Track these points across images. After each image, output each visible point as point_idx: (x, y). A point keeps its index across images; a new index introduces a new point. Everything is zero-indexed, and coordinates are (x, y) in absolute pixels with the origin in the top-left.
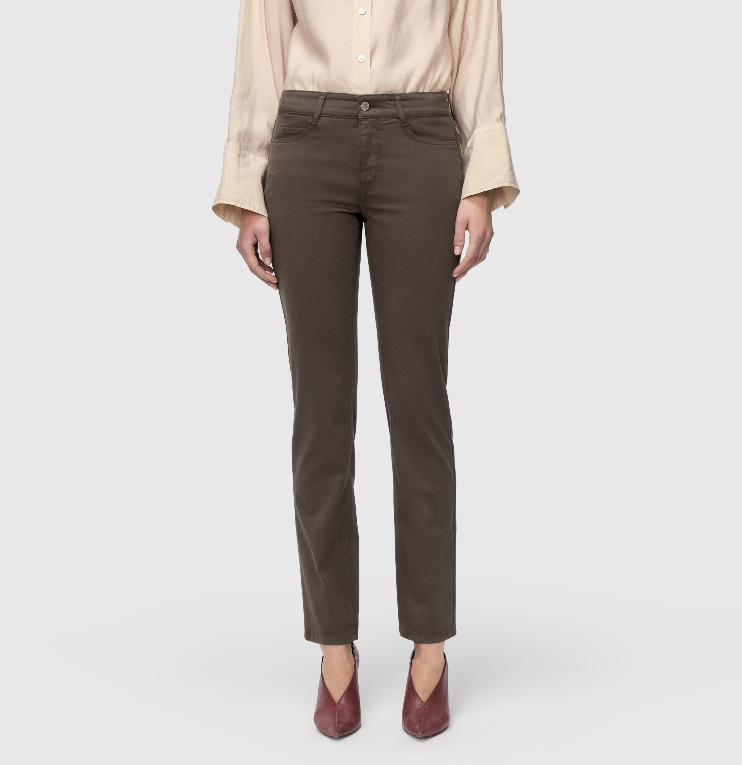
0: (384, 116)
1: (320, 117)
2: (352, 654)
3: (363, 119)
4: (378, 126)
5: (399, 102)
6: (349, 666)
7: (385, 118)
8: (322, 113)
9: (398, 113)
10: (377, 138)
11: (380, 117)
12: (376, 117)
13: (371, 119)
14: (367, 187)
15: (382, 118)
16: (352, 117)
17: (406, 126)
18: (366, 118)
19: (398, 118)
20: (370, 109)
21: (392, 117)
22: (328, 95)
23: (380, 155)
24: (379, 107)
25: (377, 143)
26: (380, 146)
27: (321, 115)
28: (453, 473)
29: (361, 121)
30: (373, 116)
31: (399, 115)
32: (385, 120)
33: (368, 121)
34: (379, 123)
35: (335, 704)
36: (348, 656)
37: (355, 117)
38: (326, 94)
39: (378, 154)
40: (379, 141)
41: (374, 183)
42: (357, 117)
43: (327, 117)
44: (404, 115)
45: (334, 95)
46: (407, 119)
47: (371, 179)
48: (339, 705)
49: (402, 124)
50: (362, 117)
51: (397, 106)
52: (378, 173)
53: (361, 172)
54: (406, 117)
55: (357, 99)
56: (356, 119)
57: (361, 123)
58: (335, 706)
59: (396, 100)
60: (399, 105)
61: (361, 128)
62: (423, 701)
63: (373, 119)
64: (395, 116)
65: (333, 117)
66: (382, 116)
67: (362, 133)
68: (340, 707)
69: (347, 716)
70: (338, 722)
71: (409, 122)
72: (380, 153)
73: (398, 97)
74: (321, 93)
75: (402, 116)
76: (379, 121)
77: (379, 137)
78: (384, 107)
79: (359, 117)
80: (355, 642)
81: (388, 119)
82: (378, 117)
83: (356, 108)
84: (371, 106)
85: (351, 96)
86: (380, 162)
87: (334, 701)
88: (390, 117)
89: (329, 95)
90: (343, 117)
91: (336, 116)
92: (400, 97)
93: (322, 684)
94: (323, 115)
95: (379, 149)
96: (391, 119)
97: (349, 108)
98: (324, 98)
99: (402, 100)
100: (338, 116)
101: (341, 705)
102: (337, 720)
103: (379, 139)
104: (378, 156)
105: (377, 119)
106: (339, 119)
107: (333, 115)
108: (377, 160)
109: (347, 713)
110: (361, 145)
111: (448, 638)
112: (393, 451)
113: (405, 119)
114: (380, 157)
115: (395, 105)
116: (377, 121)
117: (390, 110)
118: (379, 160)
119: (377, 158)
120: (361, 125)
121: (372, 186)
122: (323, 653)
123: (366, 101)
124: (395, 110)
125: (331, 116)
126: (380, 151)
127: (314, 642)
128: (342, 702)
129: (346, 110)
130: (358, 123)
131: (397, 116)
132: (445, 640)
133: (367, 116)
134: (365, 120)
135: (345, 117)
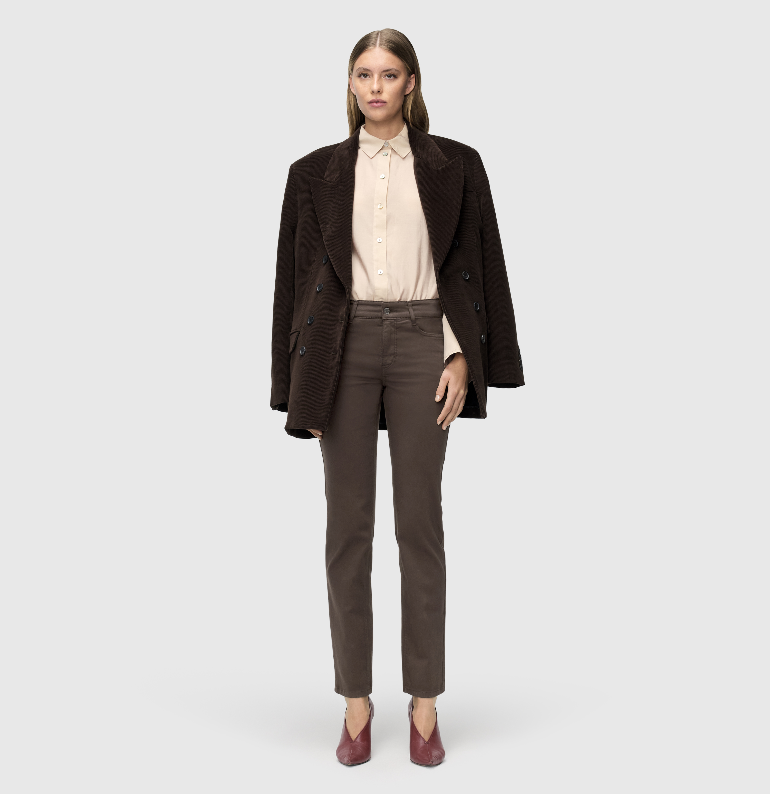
0: (400, 318)
1: (354, 318)
2: (368, 705)
3: (386, 319)
4: (396, 326)
5: (410, 307)
6: (366, 714)
7: (401, 319)
8: (356, 315)
9: (411, 315)
10: (395, 334)
11: (397, 318)
12: (394, 318)
13: (391, 320)
14: (387, 367)
15: (399, 319)
16: (378, 318)
17: (416, 325)
18: (388, 319)
19: (411, 319)
20: (390, 313)
21: (406, 318)
22: (359, 302)
23: (396, 346)
24: (397, 311)
25: (395, 337)
26: (396, 339)
27: (355, 317)
28: (444, 570)
29: (384, 321)
30: (392, 318)
31: (411, 317)
32: (401, 321)
33: (389, 321)
34: (396, 323)
35: (352, 742)
36: (366, 707)
37: (379, 318)
38: (358, 301)
39: (395, 345)
40: (396, 336)
41: (392, 365)
42: (382, 317)
43: (359, 318)
44: (414, 316)
45: (364, 302)
46: (416, 320)
47: (390, 362)
48: (355, 742)
49: (413, 324)
50: (385, 318)
51: (409, 309)
52: (395, 358)
53: (383, 357)
54: (416, 318)
55: (382, 305)
56: (381, 319)
57: (384, 323)
58: (351, 743)
59: (408, 306)
60: (411, 310)
61: (384, 327)
62: (426, 740)
63: (392, 320)
64: (408, 317)
65: (363, 318)
66: (399, 318)
67: (385, 330)
68: (355, 743)
69: (360, 750)
70: (352, 754)
71: (417, 322)
72: (396, 344)
73: (410, 304)
74: (354, 301)
75: (413, 316)
76: (396, 322)
77: (396, 333)
78: (400, 311)
79: (382, 318)
80: (370, 696)
81: (403, 320)
82: (396, 318)
83: (380, 311)
84: (391, 311)
85: (376, 302)
86: (396, 351)
87: (351, 739)
88: (404, 318)
89: (361, 302)
90: (370, 318)
91: (366, 318)
92: (411, 303)
93: (345, 727)
94: (356, 317)
95: (396, 342)
96: (405, 320)
97: (375, 311)
98: (357, 304)
99: (413, 305)
100: (367, 317)
101: (356, 742)
102: (351, 753)
103: (396, 334)
104: (395, 347)
105: (395, 320)
106: (368, 320)
107: (363, 317)
108: (394, 349)
109: (360, 748)
110: (384, 340)
111: (438, 694)
112: (400, 555)
113: (415, 320)
114: (396, 347)
115: (408, 309)
116: (395, 322)
117: (405, 313)
118: (396, 349)
119: (395, 348)
120: (384, 325)
121: (391, 367)
122: (347, 705)
123: (387, 308)
124: (408, 312)
125: (362, 317)
126: (396, 343)
127: (342, 695)
128: (358, 740)
129: (372, 313)
130: (382, 323)
131: (409, 318)
132: (437, 696)
133: (388, 318)
134: (387, 320)
135: (372, 318)
